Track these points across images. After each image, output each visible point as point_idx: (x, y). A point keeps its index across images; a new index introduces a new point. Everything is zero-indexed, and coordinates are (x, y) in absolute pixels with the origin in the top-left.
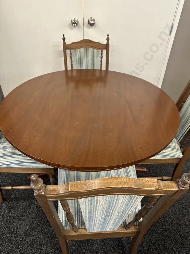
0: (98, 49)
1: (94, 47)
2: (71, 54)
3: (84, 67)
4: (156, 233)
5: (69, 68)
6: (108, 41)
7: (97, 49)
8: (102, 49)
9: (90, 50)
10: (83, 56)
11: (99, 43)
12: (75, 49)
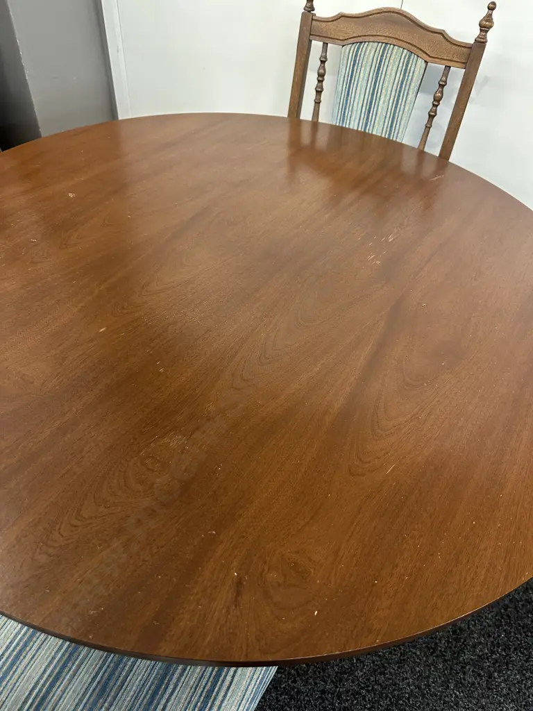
0: (429, 58)
1: (414, 49)
2: (323, 62)
3: (354, 124)
6: (487, 32)
7: (427, 59)
8: (449, 63)
9: (396, 55)
10: (364, 74)
11: (442, 33)
12: (343, 42)
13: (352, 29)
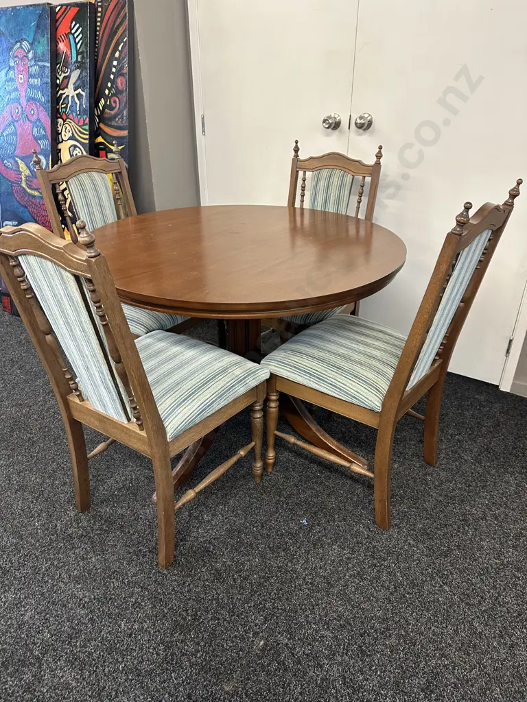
1: (347, 170)
2: (304, 181)
4: (263, 562)
5: (297, 205)
6: (380, 159)
7: (353, 174)
8: (364, 175)
9: (337, 174)
10: (322, 183)
11: (359, 161)
12: (312, 170)
13: (316, 164)
